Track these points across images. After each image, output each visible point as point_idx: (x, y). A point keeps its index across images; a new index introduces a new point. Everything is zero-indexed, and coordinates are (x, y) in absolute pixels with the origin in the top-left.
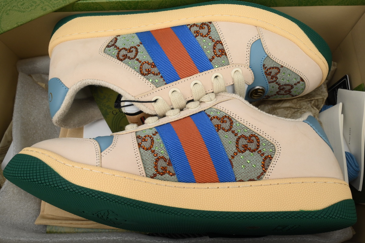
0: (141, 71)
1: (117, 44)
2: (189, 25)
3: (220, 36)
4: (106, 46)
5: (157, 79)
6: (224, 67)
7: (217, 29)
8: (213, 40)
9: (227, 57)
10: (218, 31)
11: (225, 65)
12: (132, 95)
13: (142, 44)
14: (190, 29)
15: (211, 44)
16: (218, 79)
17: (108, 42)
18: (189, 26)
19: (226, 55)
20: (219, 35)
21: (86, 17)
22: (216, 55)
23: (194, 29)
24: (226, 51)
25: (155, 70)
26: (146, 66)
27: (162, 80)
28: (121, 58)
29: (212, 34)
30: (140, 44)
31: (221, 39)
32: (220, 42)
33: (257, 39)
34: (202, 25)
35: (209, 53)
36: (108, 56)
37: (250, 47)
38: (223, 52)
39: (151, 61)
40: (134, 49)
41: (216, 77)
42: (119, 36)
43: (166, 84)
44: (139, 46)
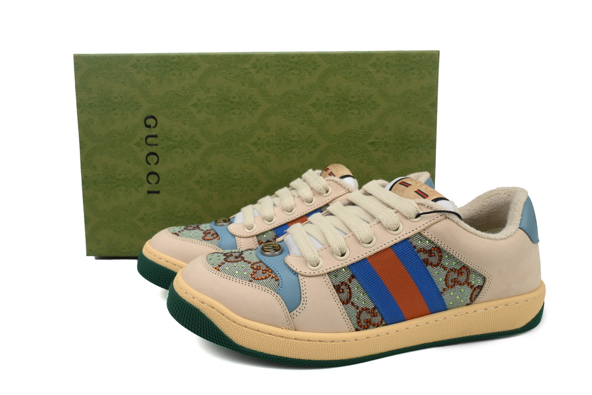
0: (440, 252)
1: (470, 291)
2: (384, 325)
3: (344, 310)
4: (484, 288)
5: (419, 244)
6: (335, 269)
7: (349, 320)
8: (353, 304)
9: (332, 283)
10: (347, 317)
11: (333, 272)
12: (449, 220)
13: (441, 292)
14: (383, 319)
15: (354, 299)
16: (341, 252)
17: (481, 293)
18: (384, 323)
19: (334, 286)
20: (345, 312)
21: (510, 329)
22: (346, 284)
23: (378, 319)
24: (334, 290)
25: (423, 256)
26: (434, 260)
27: (414, 244)
28: (465, 270)
29: (355, 313)
30: (443, 293)
31: (342, 307)
32: (345, 302)
33: (294, 312)
34: (368, 325)
35: (355, 286)
36: (481, 272)
37: (303, 299)
38: (338, 289)
39: (429, 268)
40: (450, 284)
41: (343, 255)
42: (467, 305)
43: (408, 238)
44: (444, 290)
